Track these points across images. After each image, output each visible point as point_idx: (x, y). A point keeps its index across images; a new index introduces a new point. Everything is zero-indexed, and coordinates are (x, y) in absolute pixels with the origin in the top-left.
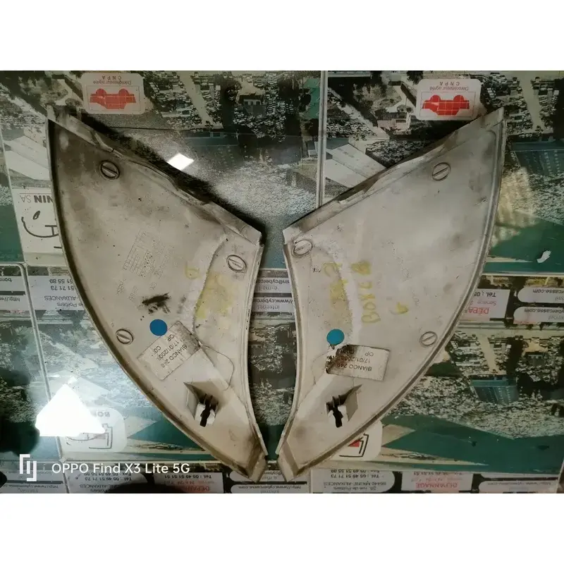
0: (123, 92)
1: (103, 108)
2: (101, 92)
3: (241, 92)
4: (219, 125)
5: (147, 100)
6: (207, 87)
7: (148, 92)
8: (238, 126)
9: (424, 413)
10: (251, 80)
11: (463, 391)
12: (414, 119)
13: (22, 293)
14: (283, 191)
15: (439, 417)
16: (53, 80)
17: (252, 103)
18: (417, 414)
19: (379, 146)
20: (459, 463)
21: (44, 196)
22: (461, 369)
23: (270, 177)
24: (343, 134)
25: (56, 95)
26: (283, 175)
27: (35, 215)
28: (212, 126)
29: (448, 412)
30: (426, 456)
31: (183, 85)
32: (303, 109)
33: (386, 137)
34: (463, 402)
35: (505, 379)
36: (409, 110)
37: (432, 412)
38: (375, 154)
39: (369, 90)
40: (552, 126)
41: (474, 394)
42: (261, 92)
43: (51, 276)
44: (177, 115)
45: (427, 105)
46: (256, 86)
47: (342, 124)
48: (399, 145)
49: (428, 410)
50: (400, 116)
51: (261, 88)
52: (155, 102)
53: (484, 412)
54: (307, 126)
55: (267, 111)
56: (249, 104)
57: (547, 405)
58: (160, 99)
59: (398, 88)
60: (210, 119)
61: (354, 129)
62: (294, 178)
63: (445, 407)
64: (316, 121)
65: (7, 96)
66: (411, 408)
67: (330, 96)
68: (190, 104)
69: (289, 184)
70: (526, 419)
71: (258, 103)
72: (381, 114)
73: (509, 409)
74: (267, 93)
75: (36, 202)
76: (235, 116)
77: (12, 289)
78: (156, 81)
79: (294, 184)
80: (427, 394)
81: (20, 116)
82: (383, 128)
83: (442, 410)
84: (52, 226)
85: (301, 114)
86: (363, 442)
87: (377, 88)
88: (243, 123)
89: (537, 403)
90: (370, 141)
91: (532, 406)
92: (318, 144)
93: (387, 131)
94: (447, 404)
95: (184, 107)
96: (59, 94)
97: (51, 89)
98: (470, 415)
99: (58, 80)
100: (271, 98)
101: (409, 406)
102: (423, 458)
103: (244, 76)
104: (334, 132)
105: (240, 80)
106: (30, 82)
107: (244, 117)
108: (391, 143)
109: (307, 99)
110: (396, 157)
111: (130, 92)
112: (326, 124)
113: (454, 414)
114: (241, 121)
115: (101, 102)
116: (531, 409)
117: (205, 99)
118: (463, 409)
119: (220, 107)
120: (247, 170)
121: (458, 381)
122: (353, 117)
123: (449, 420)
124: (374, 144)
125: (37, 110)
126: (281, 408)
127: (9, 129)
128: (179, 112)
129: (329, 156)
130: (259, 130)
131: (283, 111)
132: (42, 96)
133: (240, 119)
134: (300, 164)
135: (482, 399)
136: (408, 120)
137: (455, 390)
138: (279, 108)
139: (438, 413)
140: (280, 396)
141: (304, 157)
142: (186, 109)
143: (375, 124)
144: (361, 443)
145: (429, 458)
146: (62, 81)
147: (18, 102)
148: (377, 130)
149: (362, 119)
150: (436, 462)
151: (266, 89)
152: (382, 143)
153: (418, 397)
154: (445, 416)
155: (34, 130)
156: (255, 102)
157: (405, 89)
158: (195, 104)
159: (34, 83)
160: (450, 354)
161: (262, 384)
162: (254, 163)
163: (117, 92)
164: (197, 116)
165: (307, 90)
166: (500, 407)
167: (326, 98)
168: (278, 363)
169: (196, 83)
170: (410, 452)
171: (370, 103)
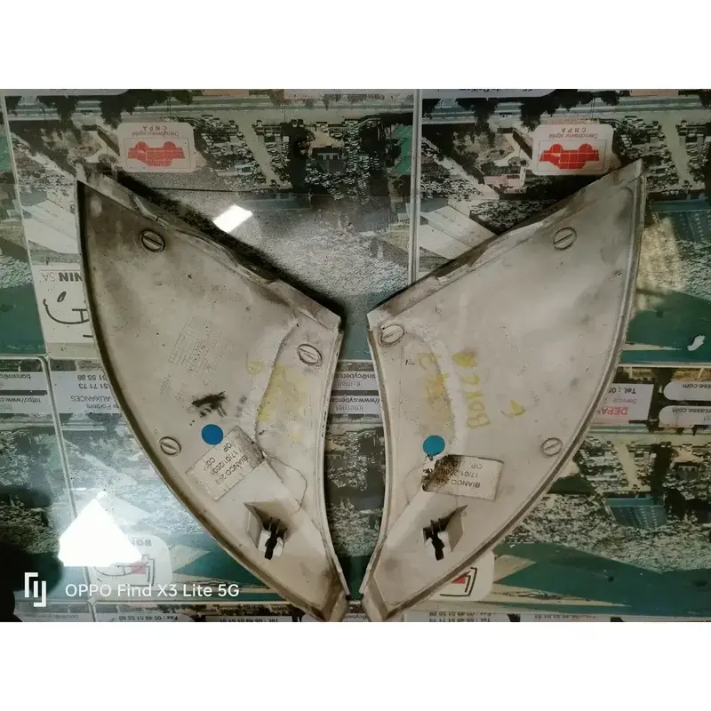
0: (169, 146)
1: (145, 165)
2: (142, 146)
3: (314, 144)
4: (287, 185)
5: (198, 154)
6: (272, 139)
7: (200, 145)
8: (311, 185)
9: (547, 541)
10: (327, 129)
11: (595, 512)
12: (529, 174)
13: (43, 393)
14: (368, 264)
15: (566, 545)
16: (83, 132)
17: (328, 157)
18: (538, 542)
19: (487, 208)
20: (593, 603)
21: (71, 274)
22: (593, 485)
23: (350, 246)
24: (440, 194)
25: (87, 150)
26: (366, 244)
27: (59, 298)
28: (279, 186)
29: (577, 539)
30: (549, 594)
31: (242, 136)
32: (390, 164)
33: (495, 197)
34: (596, 526)
35: (648, 497)
36: (524, 163)
37: (557, 539)
38: (481, 217)
39: (473, 139)
40: (703, 180)
41: (610, 516)
42: (339, 144)
43: (79, 372)
44: (236, 173)
45: (546, 157)
46: (333, 137)
47: (440, 181)
48: (511, 206)
49: (552, 536)
50: (512, 171)
51: (339, 138)
52: (208, 157)
53: (622, 539)
54: (395, 184)
55: (347, 166)
56: (325, 158)
57: (704, 529)
58: (215, 153)
59: (509, 136)
60: (277, 178)
61: (455, 187)
62: (380, 248)
63: (573, 533)
64: (407, 178)
65: (27, 152)
66: (530, 534)
67: (425, 147)
68: (252, 159)
69: (375, 256)
70: (677, 547)
71: (335, 157)
72: (489, 169)
73: (655, 534)
74: (346, 145)
75: (61, 280)
76: (307, 174)
77: (32, 388)
78: (209, 132)
79: (380, 255)
80: (551, 517)
81: (43, 176)
82: (490, 186)
83: (569, 537)
84: (81, 310)
85: (389, 170)
86: (470, 577)
87: (483, 137)
88: (316, 181)
89: (691, 527)
90: (475, 201)
91: (685, 531)
92: (409, 207)
93: (495, 188)
94: (575, 529)
95: (244, 163)
96: (90, 149)
97: (80, 143)
98: (605, 542)
99: (90, 132)
100: (351, 150)
101: (528, 531)
102: (546, 597)
103: (318, 125)
104: (430, 191)
105: (312, 129)
106: (55, 135)
107: (317, 175)
108: (501, 204)
109: (396, 152)
110: (508, 221)
111: (177, 146)
112: (419, 181)
113: (585, 541)
114: (314, 180)
115: (141, 158)
116: (685, 535)
117: (270, 153)
118: (596, 534)
119: (288, 163)
120: (322, 239)
121: (590, 499)
122: (453, 172)
123: (579, 549)
124: (480, 206)
125: (62, 168)
126: (366, 534)
127: (29, 192)
128: (238, 169)
129: (424, 221)
130: (337, 189)
131: (366, 167)
132: (69, 151)
133: (313, 177)
134: (388, 231)
135: (620, 521)
136: (522, 175)
137: (586, 511)
138: (362, 163)
139: (565, 540)
140: (365, 520)
141: (393, 222)
142: (247, 166)
143: (481, 181)
144: (467, 579)
145: (554, 597)
146: (94, 134)
147: (40, 159)
148: (484, 188)
149: (464, 175)
150: (564, 602)
151: (345, 140)
152: (490, 204)
153: (540, 520)
154: (574, 544)
155: (60, 194)
156: (331, 155)
157: (517, 137)
158: (258, 159)
159: (60, 135)
160: (579, 465)
161: (342, 504)
162: (330, 231)
163: (161, 145)
164: (260, 174)
165: (396, 141)
166: (643, 532)
167: (420, 150)
168: (362, 477)
169: (258, 134)
170: (529, 590)
171: (475, 155)
